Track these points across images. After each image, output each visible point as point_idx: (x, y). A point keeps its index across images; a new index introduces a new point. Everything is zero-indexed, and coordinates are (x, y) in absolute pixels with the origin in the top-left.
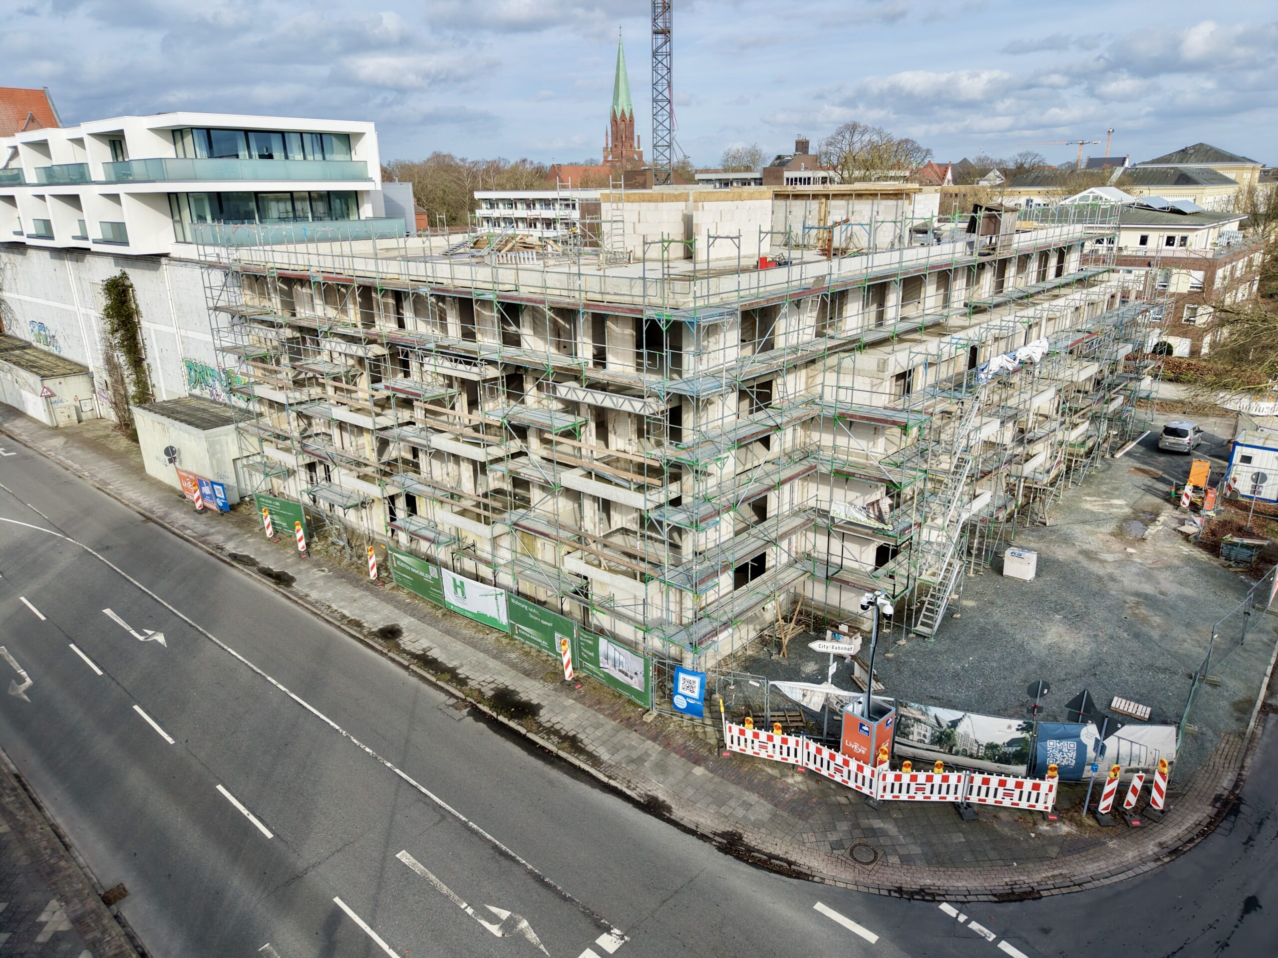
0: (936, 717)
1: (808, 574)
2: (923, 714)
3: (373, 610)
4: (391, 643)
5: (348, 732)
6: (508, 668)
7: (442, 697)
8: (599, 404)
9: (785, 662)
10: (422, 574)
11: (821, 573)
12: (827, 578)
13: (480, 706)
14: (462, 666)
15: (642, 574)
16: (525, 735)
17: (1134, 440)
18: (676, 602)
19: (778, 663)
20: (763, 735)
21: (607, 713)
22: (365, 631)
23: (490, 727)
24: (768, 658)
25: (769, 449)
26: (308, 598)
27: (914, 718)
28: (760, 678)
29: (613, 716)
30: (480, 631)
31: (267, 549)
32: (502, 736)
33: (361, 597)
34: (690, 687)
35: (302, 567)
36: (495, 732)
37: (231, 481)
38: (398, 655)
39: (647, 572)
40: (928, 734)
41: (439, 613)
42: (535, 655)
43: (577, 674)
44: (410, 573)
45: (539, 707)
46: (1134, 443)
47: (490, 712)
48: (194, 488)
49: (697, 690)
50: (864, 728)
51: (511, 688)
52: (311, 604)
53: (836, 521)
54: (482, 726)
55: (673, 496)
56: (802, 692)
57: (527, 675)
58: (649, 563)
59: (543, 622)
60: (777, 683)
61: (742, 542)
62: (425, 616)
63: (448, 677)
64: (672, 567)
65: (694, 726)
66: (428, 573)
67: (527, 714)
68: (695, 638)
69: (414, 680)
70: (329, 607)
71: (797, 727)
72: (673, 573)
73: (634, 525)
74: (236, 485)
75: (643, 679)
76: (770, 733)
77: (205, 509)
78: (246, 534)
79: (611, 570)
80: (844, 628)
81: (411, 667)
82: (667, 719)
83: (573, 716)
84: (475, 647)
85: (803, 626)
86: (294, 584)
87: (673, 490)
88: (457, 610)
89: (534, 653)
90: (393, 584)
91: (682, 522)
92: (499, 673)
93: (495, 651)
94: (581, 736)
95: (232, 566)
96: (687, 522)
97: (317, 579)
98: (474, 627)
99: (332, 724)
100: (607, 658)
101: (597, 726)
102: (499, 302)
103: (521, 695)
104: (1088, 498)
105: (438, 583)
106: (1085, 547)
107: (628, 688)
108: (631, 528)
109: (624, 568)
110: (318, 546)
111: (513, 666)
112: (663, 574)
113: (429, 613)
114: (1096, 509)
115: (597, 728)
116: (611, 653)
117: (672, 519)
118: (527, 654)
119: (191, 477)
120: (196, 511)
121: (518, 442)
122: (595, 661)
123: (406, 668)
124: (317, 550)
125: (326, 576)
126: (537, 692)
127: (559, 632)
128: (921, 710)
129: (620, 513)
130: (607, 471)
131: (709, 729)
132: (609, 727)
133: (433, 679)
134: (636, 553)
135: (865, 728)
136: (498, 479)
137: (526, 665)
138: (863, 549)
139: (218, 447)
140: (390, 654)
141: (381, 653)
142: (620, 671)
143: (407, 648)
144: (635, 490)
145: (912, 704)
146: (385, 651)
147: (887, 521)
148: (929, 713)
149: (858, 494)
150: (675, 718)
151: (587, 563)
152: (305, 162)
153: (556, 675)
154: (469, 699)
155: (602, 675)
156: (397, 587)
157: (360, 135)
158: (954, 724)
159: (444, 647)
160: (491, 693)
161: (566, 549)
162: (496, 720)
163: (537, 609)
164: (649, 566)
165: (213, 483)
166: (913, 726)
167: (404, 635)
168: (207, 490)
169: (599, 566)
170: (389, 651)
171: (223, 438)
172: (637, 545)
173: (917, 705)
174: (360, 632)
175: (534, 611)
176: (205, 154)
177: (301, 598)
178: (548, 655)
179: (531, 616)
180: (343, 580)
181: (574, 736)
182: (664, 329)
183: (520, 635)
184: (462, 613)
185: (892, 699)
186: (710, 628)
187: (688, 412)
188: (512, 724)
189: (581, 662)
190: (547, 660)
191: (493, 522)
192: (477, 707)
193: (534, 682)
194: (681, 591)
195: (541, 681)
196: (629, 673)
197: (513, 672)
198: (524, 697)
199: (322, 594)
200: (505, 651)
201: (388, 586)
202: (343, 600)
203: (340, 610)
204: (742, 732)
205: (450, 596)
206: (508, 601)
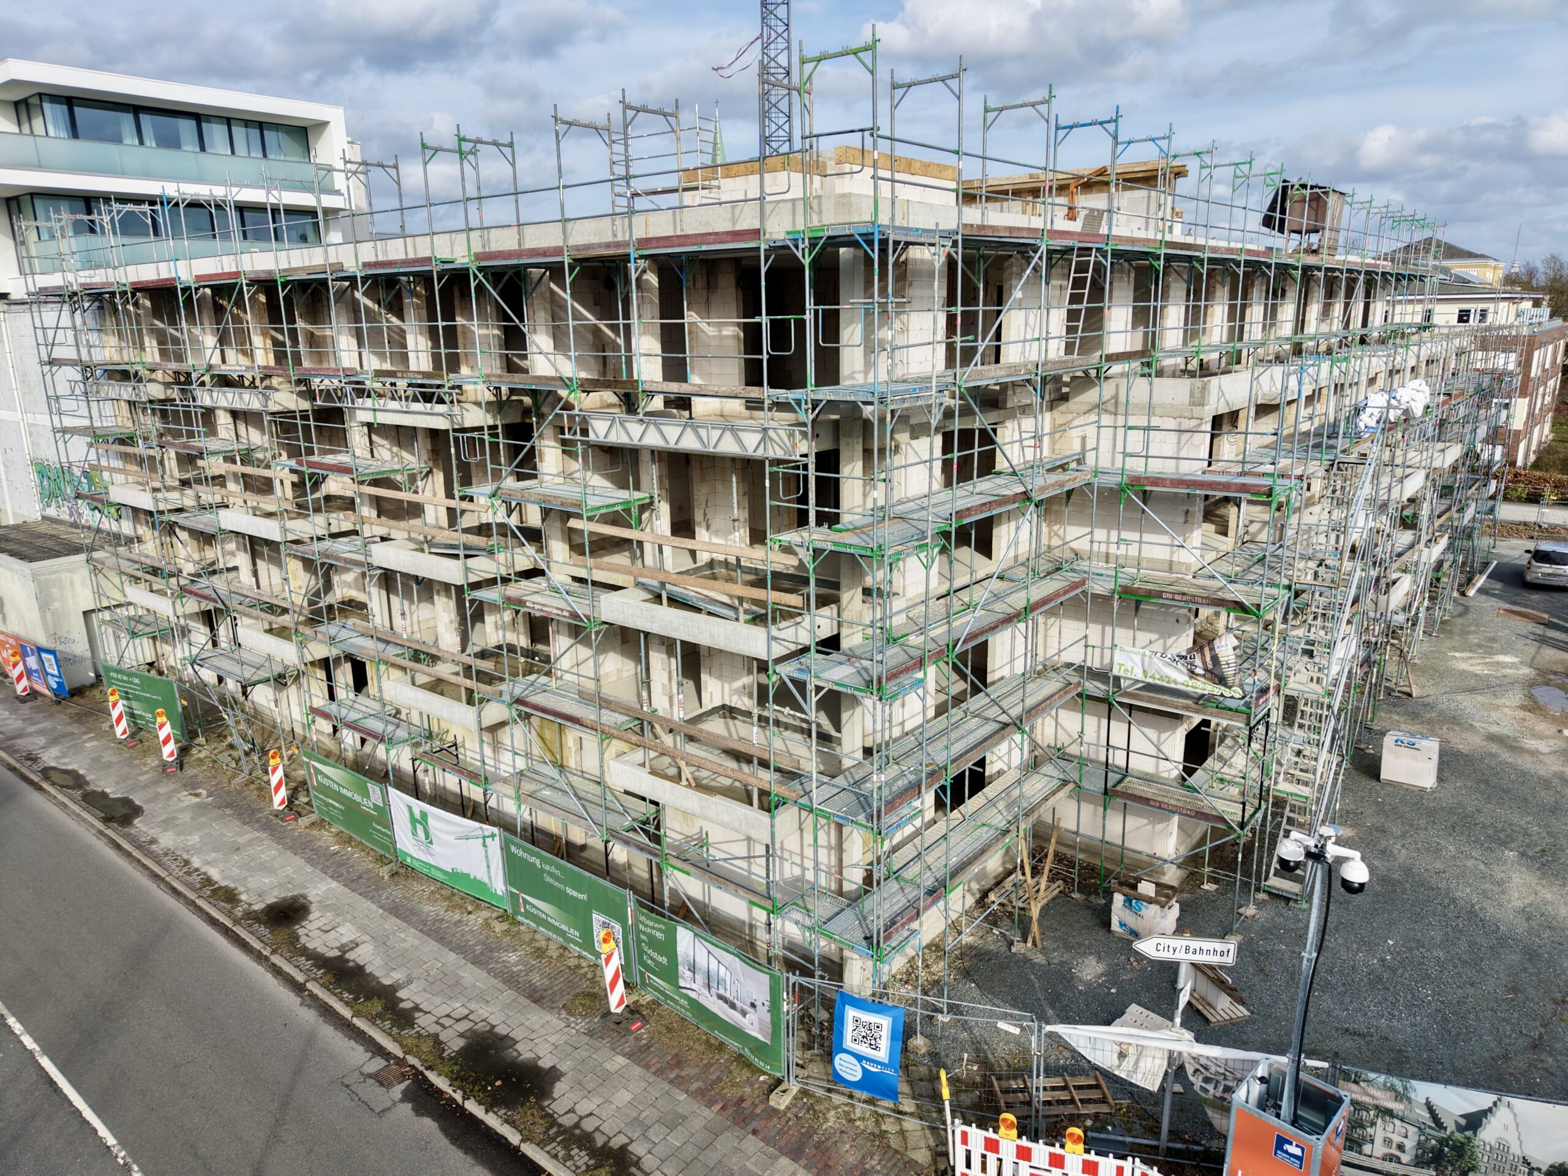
0: (1429, 1107)
1: (1071, 786)
2: (1399, 1097)
3: (266, 868)
4: (283, 933)
5: (130, 1153)
6: (500, 985)
7: (357, 1054)
8: (672, 445)
9: (1039, 959)
10: (357, 798)
11: (1094, 784)
12: (1106, 792)
13: (432, 1076)
14: (409, 981)
15: (763, 793)
16: (517, 1149)
17: (1481, 572)
18: (830, 848)
19: (1026, 960)
20: (1041, 1151)
21: (694, 1087)
22: (239, 912)
23: (444, 1130)
24: (1004, 949)
25: (990, 557)
26: (154, 847)
27: (1377, 1107)
28: (1022, 1018)
29: (705, 1095)
30: (454, 907)
31: (114, 759)
32: (467, 1150)
33: (250, 843)
34: (870, 1037)
35: (162, 790)
36: (455, 1140)
37: (81, 647)
38: (288, 960)
39: (775, 789)
40: (1409, 1144)
41: (384, 872)
42: (555, 955)
43: (635, 998)
44: (339, 797)
45: (554, 1075)
46: (1484, 577)
47: (450, 1091)
48: (13, 659)
49: (884, 1043)
50: (1287, 1147)
51: (501, 1030)
52: (156, 858)
53: (1124, 684)
54: (429, 1125)
55: (825, 633)
56: (1117, 1049)
57: (535, 1002)
58: (778, 770)
59: (569, 891)
60: (1062, 1029)
61: (956, 726)
62: (360, 877)
63: (377, 1006)
64: (826, 779)
65: (879, 1118)
66: (368, 797)
67: (526, 1094)
68: (877, 925)
69: (308, 1016)
70: (187, 862)
71: (1096, 1117)
72: (828, 791)
73: (746, 700)
74: (89, 654)
75: (767, 1017)
76: (1057, 1150)
77: (34, 694)
78: (86, 733)
79: (700, 786)
80: (1146, 888)
81: (309, 985)
82: (819, 1100)
83: (623, 1097)
84: (441, 940)
85: (1060, 882)
86: (136, 821)
87: (823, 622)
88: (416, 865)
89: (554, 952)
90: (313, 817)
91: (847, 681)
92: (482, 998)
93: (479, 949)
94: (638, 1149)
95: (40, 789)
96: (858, 681)
97: (182, 810)
98: (446, 899)
99: (103, 1132)
100: (693, 969)
101: (674, 1122)
102: (480, 269)
103: (519, 1047)
104: (1457, 654)
105: (384, 815)
106: (1494, 729)
107: (737, 1032)
108: (740, 705)
109: (727, 782)
110: (202, 750)
111: (510, 980)
112: (808, 793)
113: (369, 871)
114: (1478, 669)
115: (671, 1128)
116: (702, 960)
117: (826, 675)
118: (540, 953)
119: (11, 641)
120: (17, 697)
121: (530, 549)
122: (670, 974)
123: (299, 988)
124: (200, 760)
125: (202, 807)
126: (552, 1039)
127: (601, 911)
128: (1392, 1088)
129: (720, 677)
130: (692, 589)
131: (911, 1124)
132: (697, 1124)
133: (347, 1013)
134: (751, 751)
135: (1293, 1149)
136: (504, 628)
137: (536, 978)
138: (1164, 736)
139: (54, 590)
140: (276, 959)
141: (259, 957)
142: (720, 997)
143: (310, 946)
144: (747, 622)
145: (1372, 1076)
146: (266, 952)
147: (1230, 680)
148: (1413, 1096)
149: (1154, 637)
150: (837, 1099)
151: (653, 772)
152: (233, 158)
153: (596, 997)
154: (412, 1060)
155: (683, 1002)
156: (320, 824)
157: (322, 125)
158: (1474, 1121)
159: (382, 942)
160: (457, 1044)
161: (616, 745)
162: (462, 1109)
163: (558, 867)
164: (777, 776)
165: (40, 650)
166: (1373, 1124)
167: (312, 917)
168: (32, 662)
169: (677, 778)
170: (274, 952)
171: (65, 576)
172: (752, 736)
173: (1382, 1078)
174: (229, 914)
175: (553, 869)
176: (63, 134)
177: (139, 847)
178: (580, 957)
179: (549, 879)
180: (228, 811)
181: (623, 1149)
182: (807, 262)
183: (528, 915)
184: (425, 870)
185: (1326, 1065)
186: (901, 901)
187: (852, 460)
188: (492, 1121)
189: (642, 974)
190: (579, 967)
191: (481, 701)
192: (425, 1079)
193: (548, 1017)
194: (840, 827)
195: (564, 1014)
196: (738, 1004)
197: (509, 994)
198: (525, 1052)
199: (182, 838)
200: (499, 949)
201: (304, 822)
202: (215, 849)
203: (203, 870)
204: (992, 1146)
205: (406, 841)
206: (505, 848)
